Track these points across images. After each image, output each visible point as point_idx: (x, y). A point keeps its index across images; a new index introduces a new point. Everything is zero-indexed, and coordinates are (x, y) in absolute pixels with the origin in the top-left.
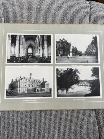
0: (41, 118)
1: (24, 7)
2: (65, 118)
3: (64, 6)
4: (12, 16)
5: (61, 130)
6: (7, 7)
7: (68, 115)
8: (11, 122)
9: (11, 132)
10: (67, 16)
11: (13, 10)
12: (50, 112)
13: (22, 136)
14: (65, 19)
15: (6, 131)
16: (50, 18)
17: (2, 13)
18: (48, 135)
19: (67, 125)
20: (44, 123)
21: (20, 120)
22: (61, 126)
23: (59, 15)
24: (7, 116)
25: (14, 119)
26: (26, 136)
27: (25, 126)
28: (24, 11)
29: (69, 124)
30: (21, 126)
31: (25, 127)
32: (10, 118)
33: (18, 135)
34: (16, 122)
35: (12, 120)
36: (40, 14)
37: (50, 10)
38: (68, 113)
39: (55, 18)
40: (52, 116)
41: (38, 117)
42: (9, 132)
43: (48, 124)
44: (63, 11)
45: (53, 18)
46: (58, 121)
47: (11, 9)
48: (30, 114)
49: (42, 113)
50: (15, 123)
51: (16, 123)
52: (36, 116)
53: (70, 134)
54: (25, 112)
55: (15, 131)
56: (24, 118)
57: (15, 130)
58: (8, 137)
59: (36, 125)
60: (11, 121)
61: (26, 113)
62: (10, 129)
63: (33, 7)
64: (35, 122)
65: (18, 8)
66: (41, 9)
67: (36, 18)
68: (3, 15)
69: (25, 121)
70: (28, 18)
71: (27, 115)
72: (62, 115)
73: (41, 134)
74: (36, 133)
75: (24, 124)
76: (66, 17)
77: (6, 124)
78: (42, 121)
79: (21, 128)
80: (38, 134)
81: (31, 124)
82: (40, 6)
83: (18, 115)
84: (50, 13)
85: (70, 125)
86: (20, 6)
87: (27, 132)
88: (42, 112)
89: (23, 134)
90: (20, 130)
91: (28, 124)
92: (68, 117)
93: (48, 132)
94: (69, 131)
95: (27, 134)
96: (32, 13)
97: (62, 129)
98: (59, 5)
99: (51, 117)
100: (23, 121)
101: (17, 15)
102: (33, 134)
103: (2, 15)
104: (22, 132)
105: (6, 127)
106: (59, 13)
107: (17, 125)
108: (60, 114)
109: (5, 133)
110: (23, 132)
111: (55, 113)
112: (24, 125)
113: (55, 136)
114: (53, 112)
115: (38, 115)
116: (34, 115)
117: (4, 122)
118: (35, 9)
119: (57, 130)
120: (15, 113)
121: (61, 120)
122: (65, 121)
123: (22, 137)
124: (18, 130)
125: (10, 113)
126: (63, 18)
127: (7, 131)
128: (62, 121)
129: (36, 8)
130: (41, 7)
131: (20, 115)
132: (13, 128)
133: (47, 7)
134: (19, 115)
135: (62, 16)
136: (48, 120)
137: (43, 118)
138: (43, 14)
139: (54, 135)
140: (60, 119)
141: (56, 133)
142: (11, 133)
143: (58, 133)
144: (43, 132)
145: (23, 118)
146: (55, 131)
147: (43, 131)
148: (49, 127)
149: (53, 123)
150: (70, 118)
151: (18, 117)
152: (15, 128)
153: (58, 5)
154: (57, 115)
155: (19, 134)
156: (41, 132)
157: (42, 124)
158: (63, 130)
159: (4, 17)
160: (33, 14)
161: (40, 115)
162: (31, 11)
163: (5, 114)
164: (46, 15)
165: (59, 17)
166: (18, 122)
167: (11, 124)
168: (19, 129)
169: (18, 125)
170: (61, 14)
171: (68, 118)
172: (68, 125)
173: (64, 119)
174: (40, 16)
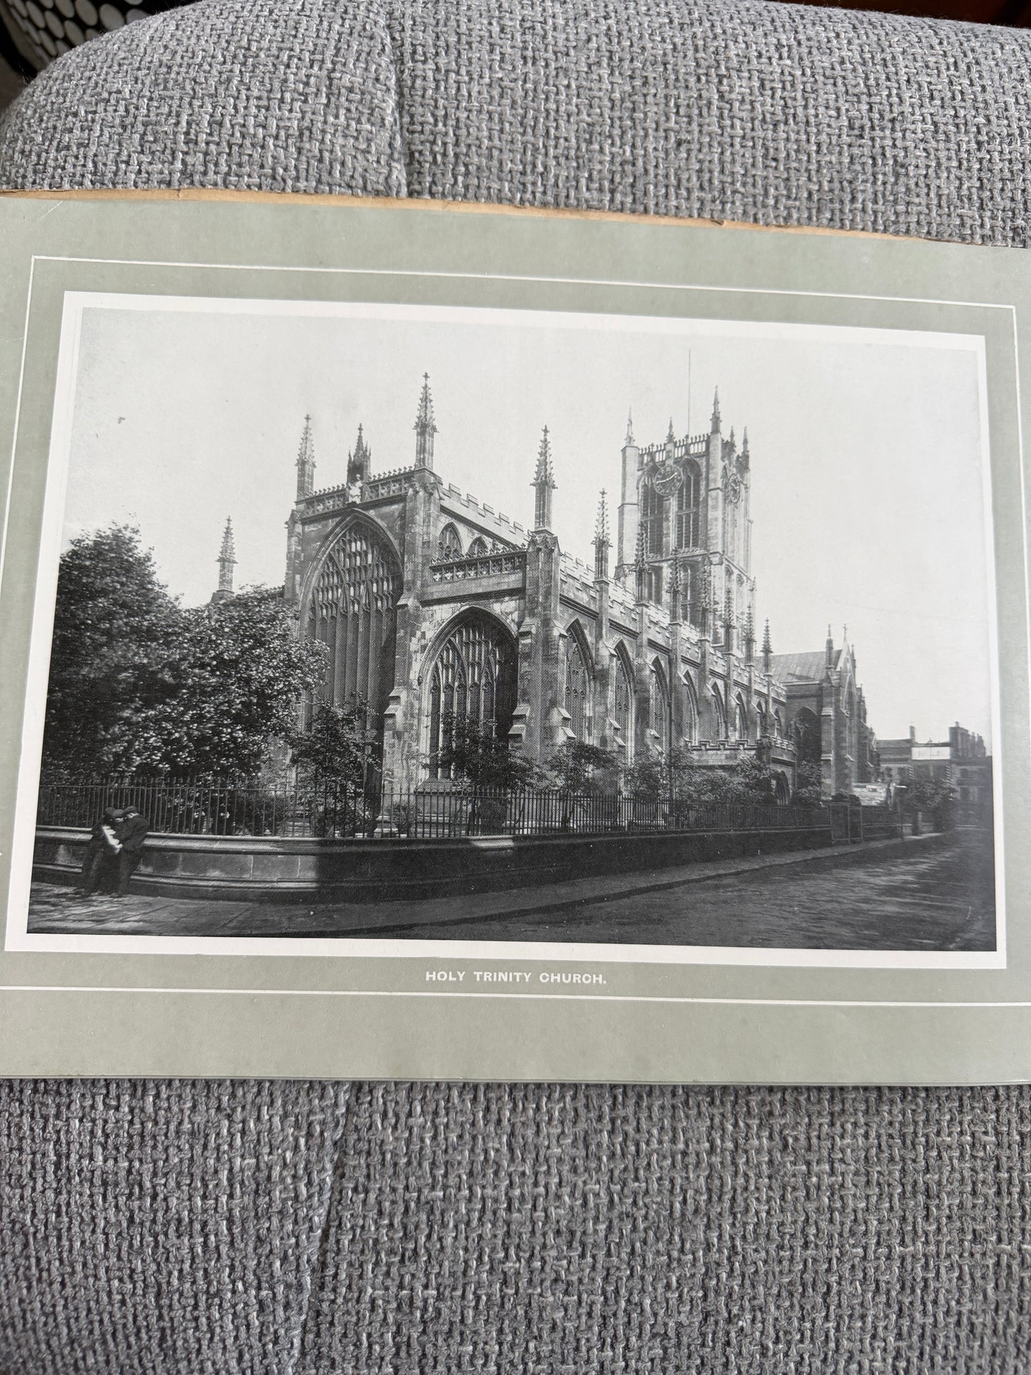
0: (741, 1181)
1: (605, 72)
2: (974, 1193)
3: (989, 96)
4: (490, 157)
5: (925, 1313)
6: (442, 61)
7: (997, 1168)
8: (444, 1199)
9: (440, 1297)
10: (1019, 196)
11: (496, 92)
12: (832, 1124)
13: (545, 1349)
14: (993, 218)
15: (393, 1290)
16: (853, 200)
17: (389, 120)
18: (793, 1351)
19: (991, 1262)
20: (764, 1228)
21: (536, 1184)
22: (926, 1267)
23: (942, 182)
24: (409, 1142)
25: (471, 1174)
26: (577, 1349)
27: (575, 1254)
28: (607, 112)
29: (1005, 1258)
30: (544, 1246)
31: (583, 1256)
32: (441, 1158)
33: (501, 1331)
34: (496, 1200)
35: (452, 1180)
36: (760, 152)
37: (851, 127)
38: (999, 1145)
39: (901, 208)
40: (842, 1161)
41: (711, 1166)
42: (419, 1303)
43: (806, 1246)
44: (979, 144)
45: (880, 207)
46: (904, 1219)
47: (475, 89)
48: (638, 1130)
49: (748, 1126)
50: (483, 1210)
51: (489, 1215)
52: (692, 1159)
53: (1011, 1362)
54: (582, 1111)
55: (478, 1298)
56: (574, 1170)
57: (479, 1285)
58: (397, 1354)
59: (682, 1250)
60: (445, 1187)
61: (600, 1118)
62: (427, 1275)
63: (692, 80)
64: (677, 1214)
65: (541, 86)
66: (766, 105)
67: (723, 191)
68: (398, 142)
69: (585, 1204)
70: (640, 185)
71: (599, 1145)
72: (940, 1157)
73: (728, 1343)
74: (680, 1325)
75: (572, 1233)
76: (1008, 204)
77: (391, 1216)
78: (747, 1210)
79: (538, 1264)
80: (703, 1335)
81: (634, 1229)
82: (756, 84)
83: (512, 1134)
84: (856, 151)
85: (1015, 1268)
86: (563, 61)
87: (589, 1315)
88: (755, 1123)
89: (554, 1328)
90: (523, 1283)
91: (610, 1228)
92: (999, 1184)
93: (802, 1319)
94: (1001, 1321)
95: (590, 1328)
96: (679, 143)
97: (935, 1302)
98: (941, 85)
99: (832, 1172)
100: (558, 1197)
101: (536, 149)
102: (654, 1336)
103: (392, 138)
104: (542, 1309)
105: (391, 1252)
106: (943, 154)
107: (501, 1233)
108: (928, 1147)
109: (373, 1309)
110: (554, 1308)
111: (873, 1134)
112: (565, 1236)
113: (866, 1364)
114: (855, 1124)
115: (712, 1150)
116: (674, 1141)
117: (372, 1197)
118: (709, 104)
119: (888, 1305)
120: (487, 1109)
121: (927, 1208)
122: (969, 1225)
123: (538, 1362)
124: (505, 1283)
125: (436, 1113)
126: (981, 208)
127: (401, 1287)
128: (938, 1220)
129: (722, 97)
130: (762, 86)
131: (538, 1132)
132: (455, 1262)
133: (827, 93)
134: (530, 1133)
135: (965, 192)
136: (811, 1207)
137: (759, 1176)
138: (783, 155)
139: (857, 1357)
140: (921, 1198)
141: (874, 1337)
142: (438, 1312)
143: (899, 1336)
144: (748, 1316)
145: (566, 1168)
146: (863, 1317)
147: (753, 1309)
148: (808, 1277)
149: (852, 1233)
150: (1016, 1190)
151: (512, 1160)
152: (480, 1259)
153: (924, 79)
154: (892, 1159)
155: (514, 1333)
156: (729, 1321)
157: (750, 1238)
158: (947, 1313)
159: (411, 158)
160: (695, 146)
161: (730, 1145)
162: (672, 124)
163: (385, 1115)
164: (813, 167)
165: (939, 196)
166: (509, 1209)
167: (444, 1225)
168: (518, 1273)
169: (508, 1234)
170: (963, 174)
171: (998, 1193)
172: (998, 1264)
173: (961, 1206)
174: (759, 172)
